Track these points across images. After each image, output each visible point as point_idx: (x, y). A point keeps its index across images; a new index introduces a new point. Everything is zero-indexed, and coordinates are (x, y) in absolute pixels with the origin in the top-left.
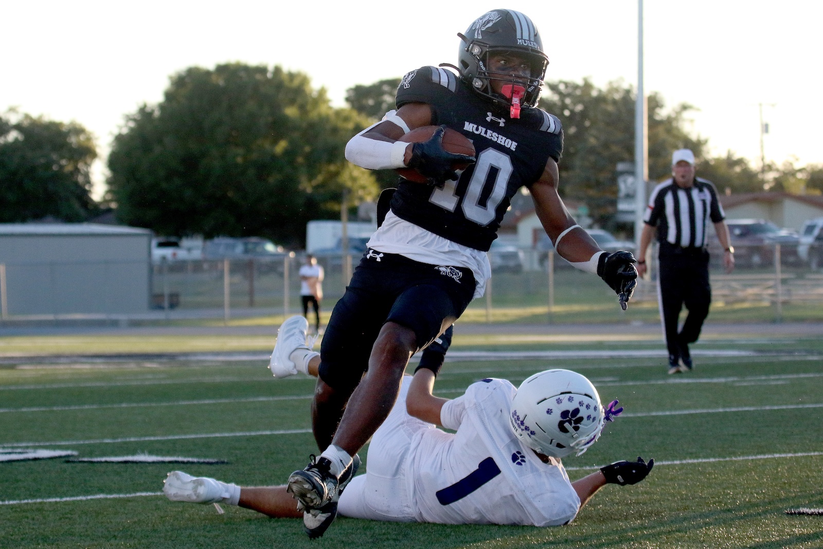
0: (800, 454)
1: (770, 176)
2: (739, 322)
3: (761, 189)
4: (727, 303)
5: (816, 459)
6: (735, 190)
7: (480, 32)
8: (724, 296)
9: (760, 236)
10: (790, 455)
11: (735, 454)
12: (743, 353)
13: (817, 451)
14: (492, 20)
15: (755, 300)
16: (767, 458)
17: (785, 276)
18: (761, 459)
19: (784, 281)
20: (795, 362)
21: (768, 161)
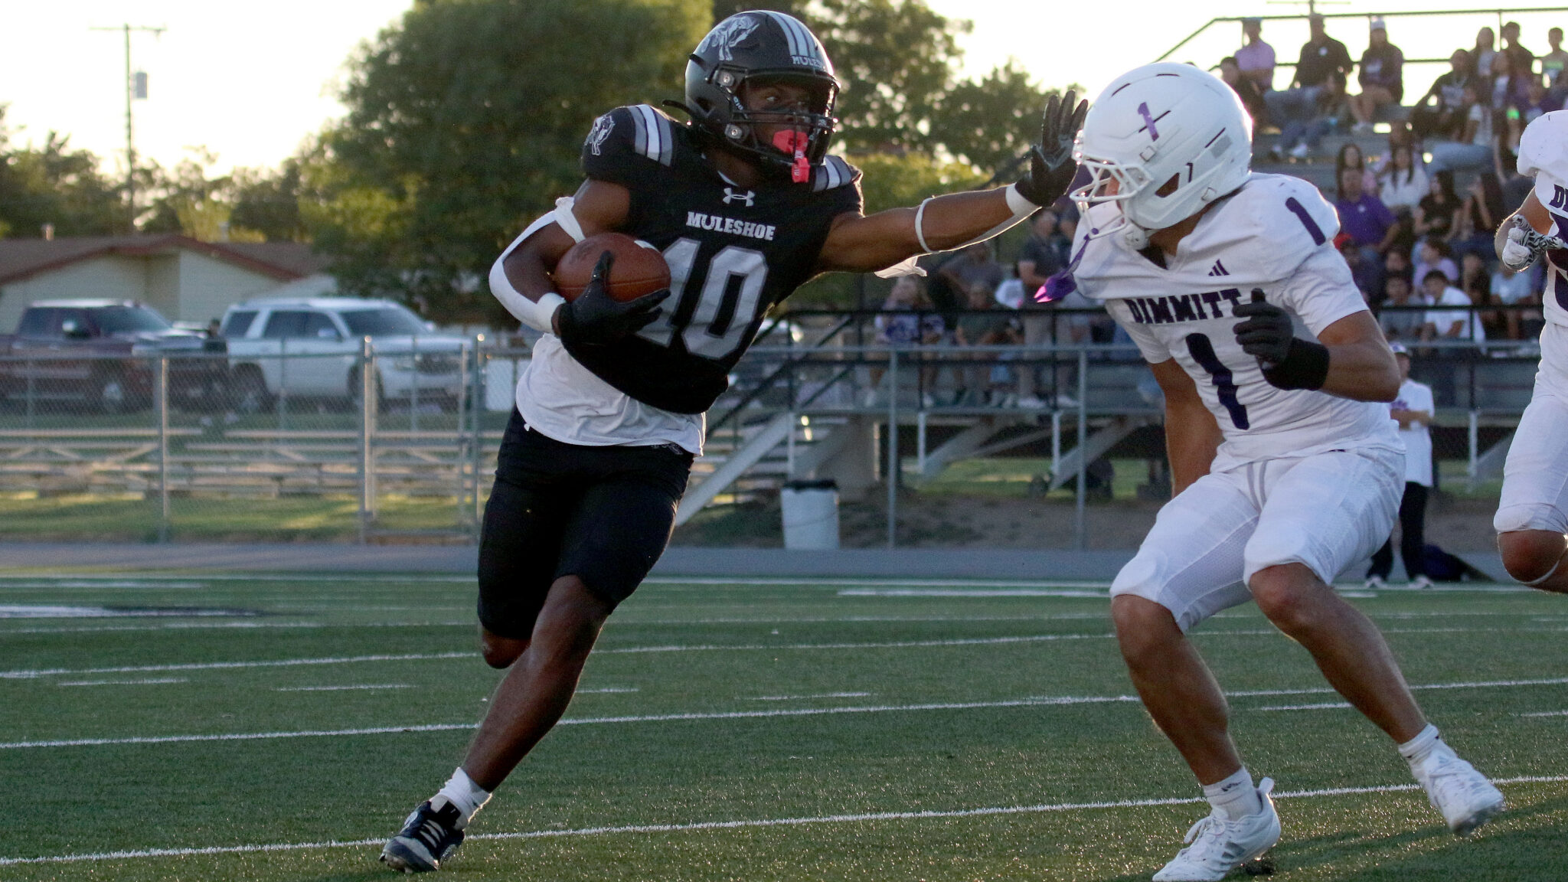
0: (209, 850)
1: (148, 197)
2: (71, 539)
3: (127, 227)
4: (43, 494)
5: (248, 861)
6: (65, 229)
7: (727, 50)
8: (38, 475)
9: (121, 336)
10: (187, 851)
11: (57, 848)
12: (79, 612)
13: (252, 842)
14: (745, 30)
15: (108, 487)
16: (134, 858)
17: (179, 432)
18: (119, 859)
19: (177, 445)
20: (203, 634)
21: (143, 162)
